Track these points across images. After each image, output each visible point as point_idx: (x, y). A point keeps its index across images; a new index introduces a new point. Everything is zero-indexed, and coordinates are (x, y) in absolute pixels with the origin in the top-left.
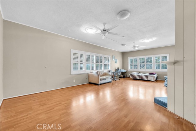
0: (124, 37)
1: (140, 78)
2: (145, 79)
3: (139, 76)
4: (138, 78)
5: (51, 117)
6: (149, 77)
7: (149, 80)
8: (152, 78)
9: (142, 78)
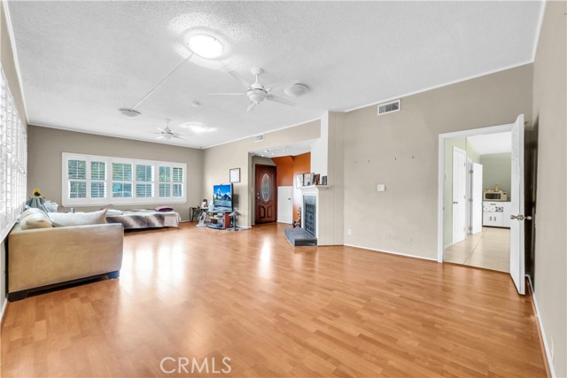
0: (198, 103)
1: (141, 225)
2: (157, 224)
3: (137, 218)
4: (135, 225)
5: (400, 325)
6: (166, 218)
7: (166, 225)
8: (173, 219)
9: (148, 224)
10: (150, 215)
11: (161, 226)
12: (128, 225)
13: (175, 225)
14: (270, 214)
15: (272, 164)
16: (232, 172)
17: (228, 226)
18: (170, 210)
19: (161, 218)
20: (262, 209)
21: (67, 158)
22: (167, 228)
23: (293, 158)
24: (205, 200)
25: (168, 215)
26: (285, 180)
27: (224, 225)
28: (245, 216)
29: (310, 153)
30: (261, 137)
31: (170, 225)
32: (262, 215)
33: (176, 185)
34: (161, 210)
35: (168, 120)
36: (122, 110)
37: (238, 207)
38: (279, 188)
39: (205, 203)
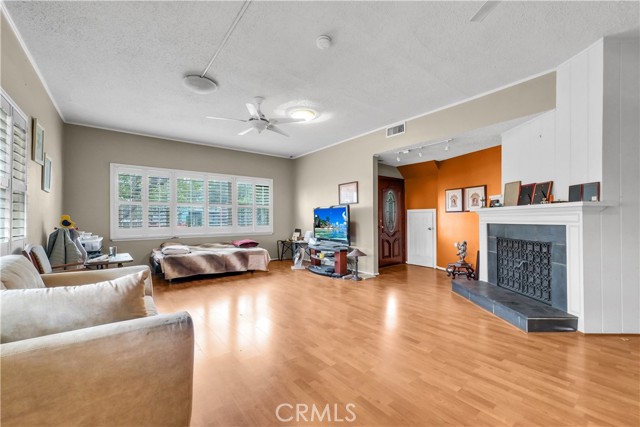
1: (216, 268)
2: (239, 266)
3: (211, 258)
4: (208, 269)
6: (250, 256)
7: (250, 268)
8: (260, 260)
9: (226, 267)
10: (227, 252)
11: (243, 269)
12: (199, 269)
13: (263, 268)
14: (396, 252)
15: (398, 175)
16: (343, 188)
17: (345, 272)
18: (254, 244)
19: (243, 257)
20: (386, 245)
21: (117, 171)
22: (252, 271)
23: (438, 164)
24: (297, 231)
25: (253, 253)
26: (415, 200)
27: (339, 269)
28: (370, 256)
29: (500, 147)
30: (400, 129)
31: (256, 269)
32: (387, 254)
33: (259, 210)
34: (243, 245)
35: (261, 98)
36: (189, 75)
37: (355, 241)
38: (408, 211)
39: (298, 234)
